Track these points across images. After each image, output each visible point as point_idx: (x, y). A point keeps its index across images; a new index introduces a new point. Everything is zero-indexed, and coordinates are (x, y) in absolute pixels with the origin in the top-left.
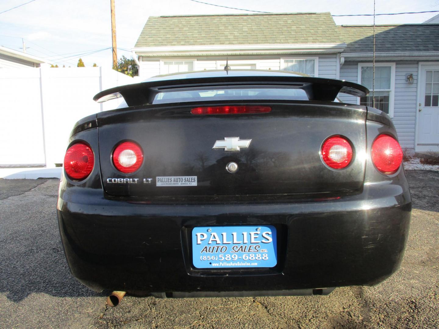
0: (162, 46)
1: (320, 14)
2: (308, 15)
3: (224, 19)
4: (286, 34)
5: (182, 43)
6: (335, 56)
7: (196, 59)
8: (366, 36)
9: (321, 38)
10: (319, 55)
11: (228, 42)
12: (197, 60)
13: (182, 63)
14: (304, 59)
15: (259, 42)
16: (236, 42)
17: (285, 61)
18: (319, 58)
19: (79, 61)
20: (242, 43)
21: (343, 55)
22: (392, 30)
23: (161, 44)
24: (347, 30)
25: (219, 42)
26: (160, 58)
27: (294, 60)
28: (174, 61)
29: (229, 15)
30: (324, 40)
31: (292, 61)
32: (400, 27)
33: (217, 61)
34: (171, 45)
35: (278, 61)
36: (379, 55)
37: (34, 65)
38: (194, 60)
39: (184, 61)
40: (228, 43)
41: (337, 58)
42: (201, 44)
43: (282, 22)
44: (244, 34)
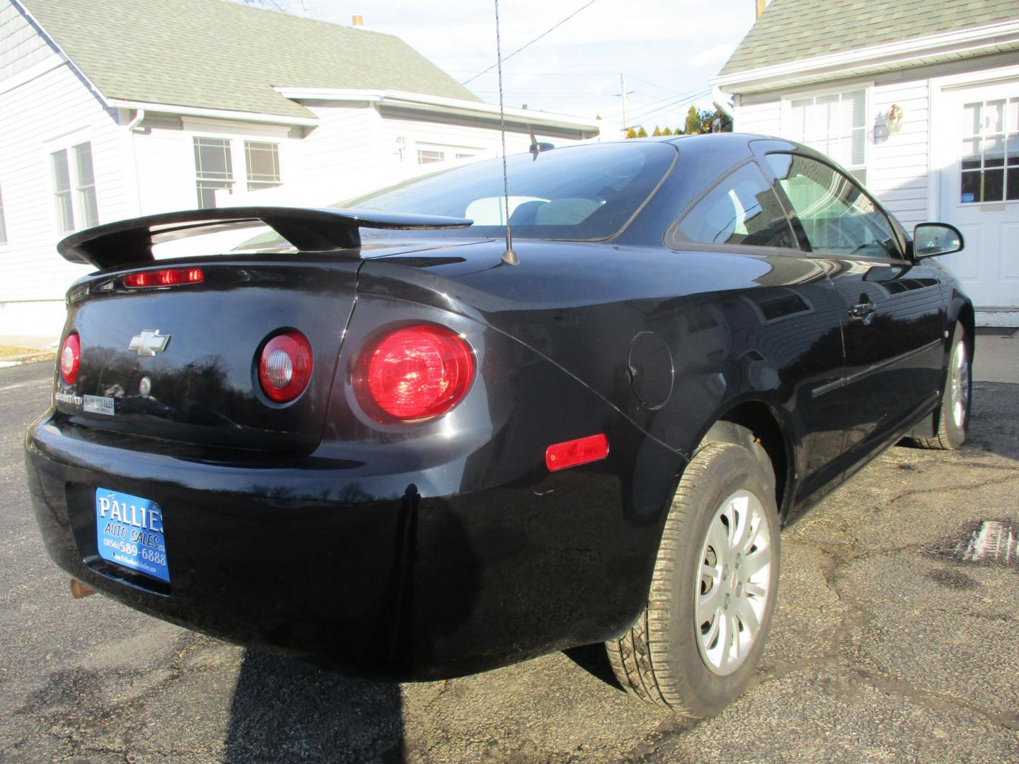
0: (782, 63)
5: (834, 47)
7: (873, 83)
12: (876, 84)
13: (835, 98)
19: (690, 112)
23: (783, 57)
26: (782, 92)
28: (814, 95)
33: (931, 80)
34: (805, 55)
37: (580, 135)
38: (867, 87)
39: (839, 91)
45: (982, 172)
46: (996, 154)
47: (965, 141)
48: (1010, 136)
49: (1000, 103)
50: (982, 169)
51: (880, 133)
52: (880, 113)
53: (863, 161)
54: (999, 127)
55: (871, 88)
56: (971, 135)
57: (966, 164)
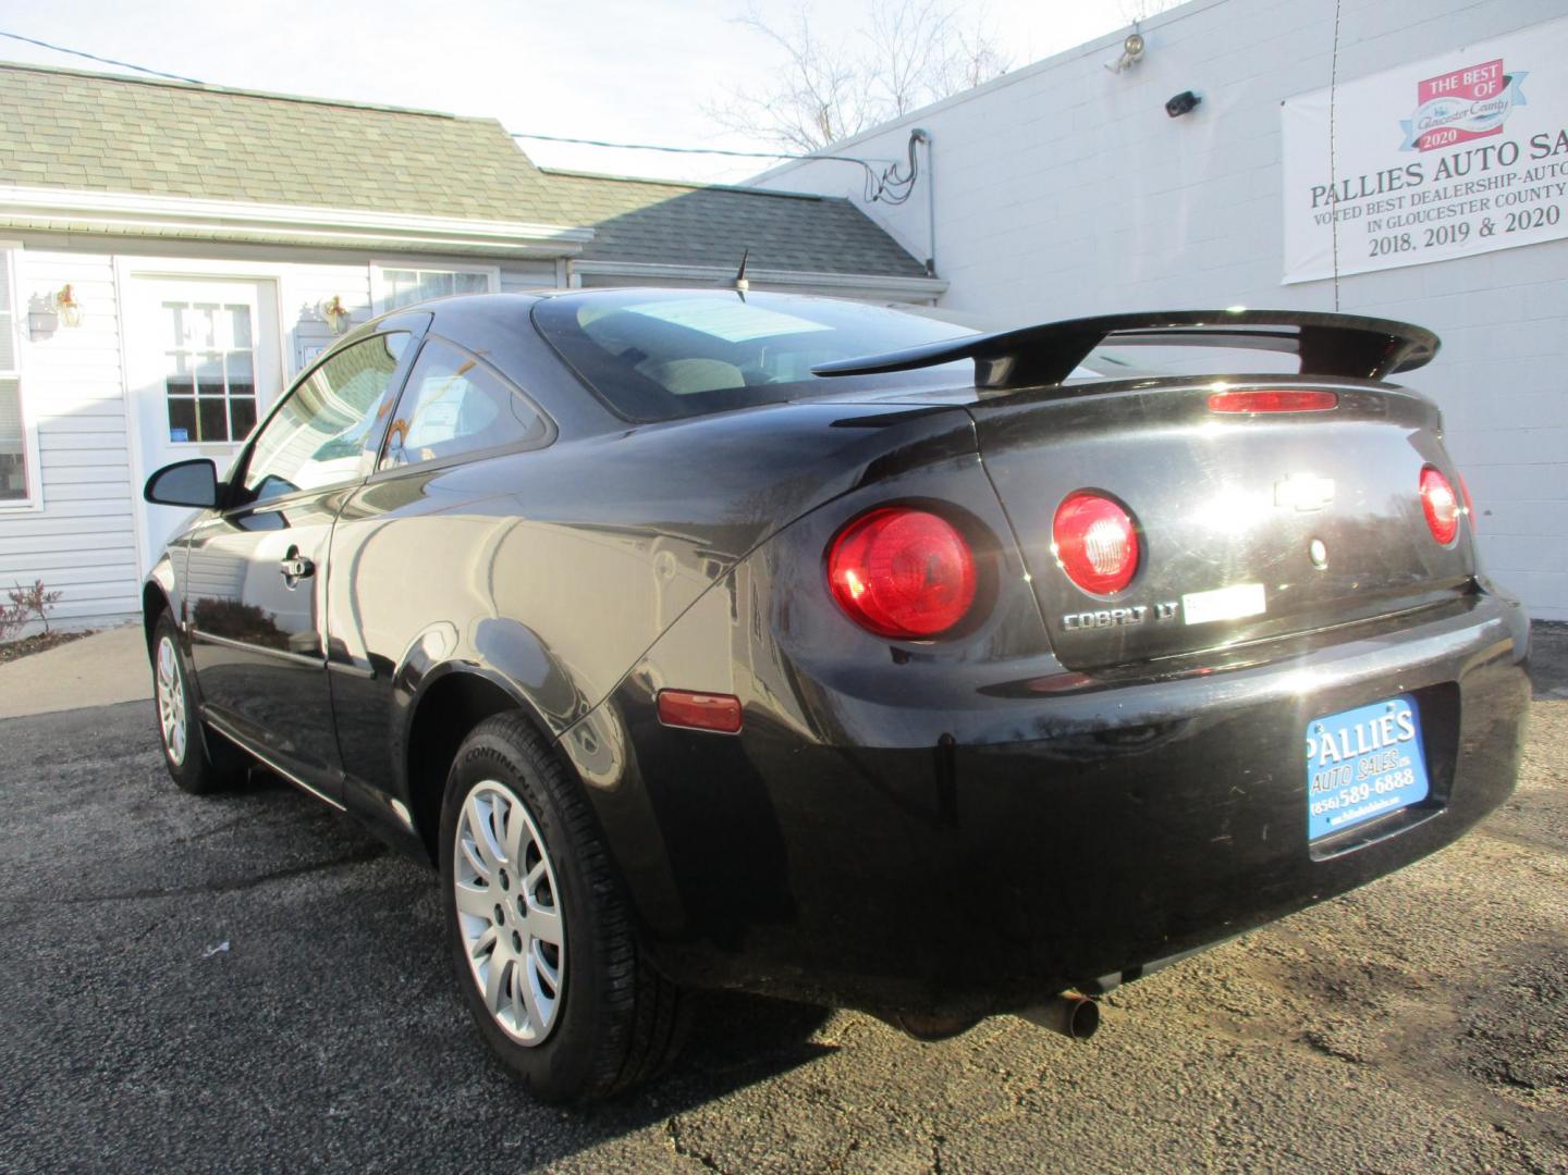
1: (467, 122)
2: (427, 120)
3: (109, 93)
4: (377, 176)
6: (551, 267)
7: (21, 244)
8: (623, 211)
9: (502, 203)
10: (502, 262)
11: (164, 186)
12: (26, 247)
14: (453, 272)
15: (288, 195)
16: (198, 189)
17: (386, 273)
18: (502, 270)
20: (225, 195)
21: (577, 267)
22: (685, 198)
24: (561, 185)
25: (127, 182)
27: (418, 272)
29: (122, 81)
30: (519, 213)
31: (413, 277)
32: (708, 192)
33: (118, 258)
35: (361, 270)
36: (681, 272)
38: (12, 248)
40: (166, 188)
41: (559, 273)
42: (45, 183)
43: (349, 135)
44: (219, 162)
45: (197, 400)
46: (211, 377)
47: (168, 354)
48: (228, 355)
49: (210, 308)
50: (196, 396)
51: (39, 325)
52: (36, 294)
53: (13, 365)
54: (210, 341)
55: (16, 251)
56: (174, 348)
57: (172, 387)
